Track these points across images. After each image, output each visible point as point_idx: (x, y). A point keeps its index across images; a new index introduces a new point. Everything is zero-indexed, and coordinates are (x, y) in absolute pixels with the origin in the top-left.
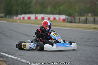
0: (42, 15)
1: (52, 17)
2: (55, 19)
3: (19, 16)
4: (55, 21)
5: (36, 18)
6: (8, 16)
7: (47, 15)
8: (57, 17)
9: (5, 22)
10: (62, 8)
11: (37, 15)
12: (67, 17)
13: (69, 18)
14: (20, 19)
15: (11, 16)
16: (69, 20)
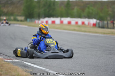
0: (68, 19)
1: (80, 21)
2: (83, 23)
4: (84, 25)
8: (86, 21)
11: (63, 19)
12: (98, 21)
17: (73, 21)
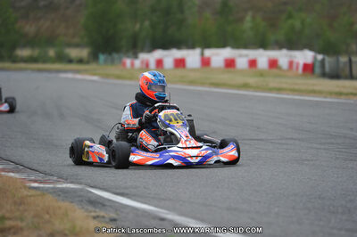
0: (227, 53)
1: (263, 57)
2: (273, 64)
3: (143, 56)
4: (274, 71)
5: (206, 62)
6: (102, 57)
7: (244, 52)
8: (283, 57)
9: (95, 78)
10: (297, 24)
11: (208, 53)
12: (320, 57)
13: (329, 61)
14: (147, 65)
15: (115, 56)
16: (327, 69)
17: (242, 57)
